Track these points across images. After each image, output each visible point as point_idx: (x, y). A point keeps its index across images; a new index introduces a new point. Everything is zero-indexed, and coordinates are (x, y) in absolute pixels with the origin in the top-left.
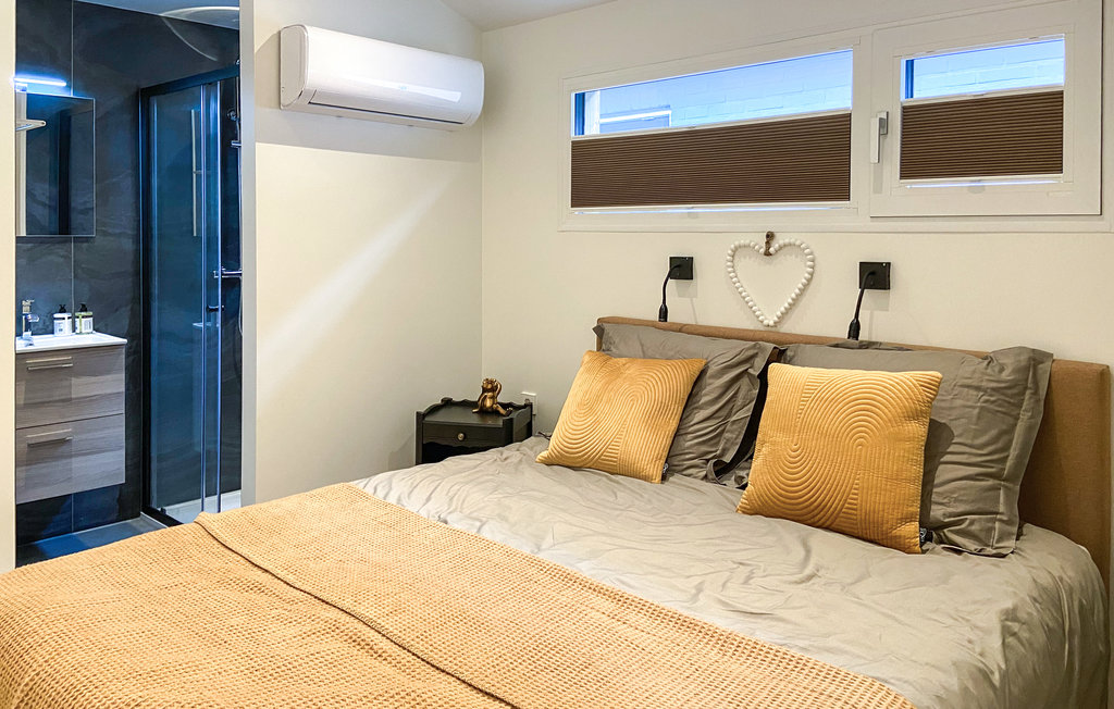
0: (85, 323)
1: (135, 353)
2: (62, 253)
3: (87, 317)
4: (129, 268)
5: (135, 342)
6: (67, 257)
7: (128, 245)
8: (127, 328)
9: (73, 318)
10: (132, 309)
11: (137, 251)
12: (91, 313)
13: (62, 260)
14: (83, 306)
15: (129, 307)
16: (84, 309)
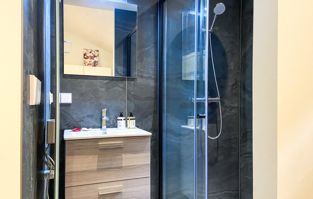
0: (132, 123)
1: (155, 140)
2: (122, 85)
3: (132, 119)
4: (152, 95)
5: (155, 134)
6: (124, 88)
7: (152, 83)
8: (151, 126)
9: (126, 120)
10: (154, 116)
11: (156, 86)
12: (134, 117)
13: (121, 89)
14: (131, 113)
15: (152, 116)
16: (131, 115)
